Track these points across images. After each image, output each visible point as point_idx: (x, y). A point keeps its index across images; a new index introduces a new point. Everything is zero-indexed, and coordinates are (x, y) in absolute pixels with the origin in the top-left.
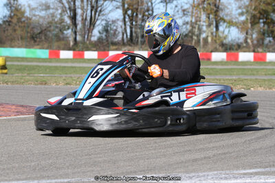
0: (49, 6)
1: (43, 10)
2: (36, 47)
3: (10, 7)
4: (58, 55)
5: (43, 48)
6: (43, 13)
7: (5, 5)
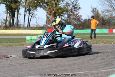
0: (109, 10)
1: (107, 12)
2: (103, 28)
3: (94, 12)
4: (112, 31)
5: (107, 29)
6: (107, 14)
7: (91, 11)
